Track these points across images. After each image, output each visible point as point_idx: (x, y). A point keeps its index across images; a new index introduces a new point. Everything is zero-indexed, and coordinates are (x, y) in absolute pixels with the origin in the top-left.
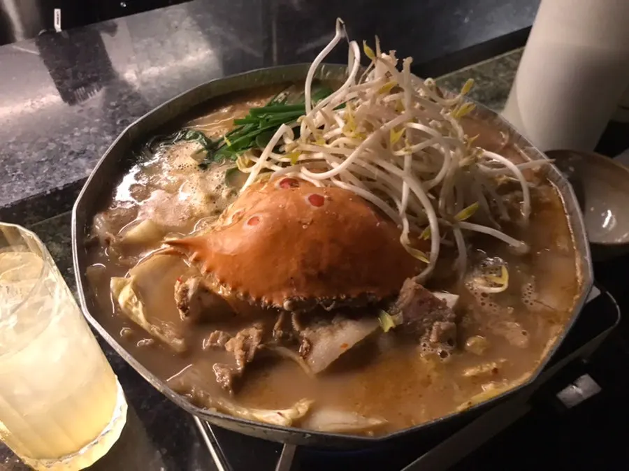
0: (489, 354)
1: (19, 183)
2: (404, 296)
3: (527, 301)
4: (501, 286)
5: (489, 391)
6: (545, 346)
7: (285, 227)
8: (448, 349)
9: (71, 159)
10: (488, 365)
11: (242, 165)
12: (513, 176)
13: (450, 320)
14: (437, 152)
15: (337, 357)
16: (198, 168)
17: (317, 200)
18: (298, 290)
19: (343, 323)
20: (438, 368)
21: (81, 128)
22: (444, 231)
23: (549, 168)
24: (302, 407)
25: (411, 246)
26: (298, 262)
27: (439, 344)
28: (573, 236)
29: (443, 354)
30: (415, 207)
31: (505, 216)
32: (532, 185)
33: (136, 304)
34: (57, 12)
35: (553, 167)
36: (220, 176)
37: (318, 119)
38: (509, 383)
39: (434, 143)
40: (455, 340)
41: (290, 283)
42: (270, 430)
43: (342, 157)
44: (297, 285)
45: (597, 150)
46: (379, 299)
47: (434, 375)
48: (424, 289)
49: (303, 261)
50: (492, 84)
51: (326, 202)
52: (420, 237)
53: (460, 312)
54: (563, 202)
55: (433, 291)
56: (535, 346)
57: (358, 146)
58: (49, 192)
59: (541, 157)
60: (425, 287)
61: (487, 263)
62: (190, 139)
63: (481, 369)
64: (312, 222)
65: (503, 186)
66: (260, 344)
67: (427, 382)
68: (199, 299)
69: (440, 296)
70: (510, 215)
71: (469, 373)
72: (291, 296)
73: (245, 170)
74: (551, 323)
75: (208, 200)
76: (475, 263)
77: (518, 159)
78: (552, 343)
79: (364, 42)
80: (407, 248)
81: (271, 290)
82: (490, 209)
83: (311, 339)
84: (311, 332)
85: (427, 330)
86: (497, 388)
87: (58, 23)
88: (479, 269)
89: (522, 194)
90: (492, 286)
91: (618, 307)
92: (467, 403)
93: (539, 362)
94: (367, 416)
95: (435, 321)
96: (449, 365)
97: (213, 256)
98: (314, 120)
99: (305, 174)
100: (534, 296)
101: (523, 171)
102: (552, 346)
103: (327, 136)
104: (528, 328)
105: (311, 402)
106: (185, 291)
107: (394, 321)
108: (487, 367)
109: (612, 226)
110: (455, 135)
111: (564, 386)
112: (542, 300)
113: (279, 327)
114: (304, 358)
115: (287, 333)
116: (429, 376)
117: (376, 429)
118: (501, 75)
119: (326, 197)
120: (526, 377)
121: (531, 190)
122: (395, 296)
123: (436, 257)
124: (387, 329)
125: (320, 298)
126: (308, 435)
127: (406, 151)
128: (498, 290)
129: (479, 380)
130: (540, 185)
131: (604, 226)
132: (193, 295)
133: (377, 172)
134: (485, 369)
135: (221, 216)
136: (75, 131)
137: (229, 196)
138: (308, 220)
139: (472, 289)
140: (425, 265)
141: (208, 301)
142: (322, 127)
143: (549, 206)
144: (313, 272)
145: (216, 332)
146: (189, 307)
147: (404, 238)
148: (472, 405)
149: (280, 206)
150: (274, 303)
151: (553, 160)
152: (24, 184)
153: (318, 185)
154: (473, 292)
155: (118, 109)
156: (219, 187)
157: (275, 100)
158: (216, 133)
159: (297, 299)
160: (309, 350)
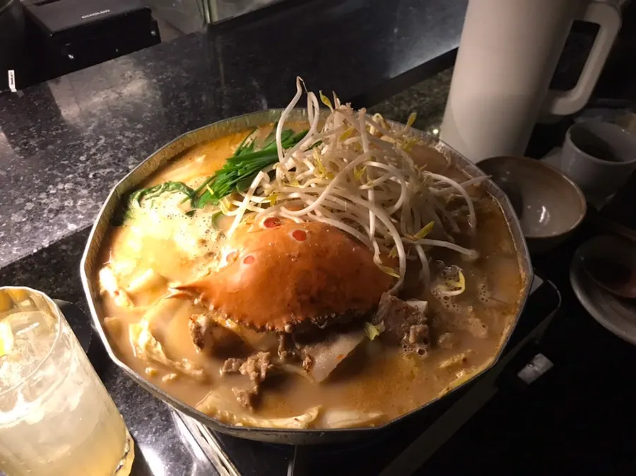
0: (458, 347)
1: (4, 245)
2: (383, 308)
3: (483, 299)
4: (460, 288)
5: (462, 377)
6: (502, 334)
7: (277, 263)
8: (424, 347)
9: (52, 216)
10: (458, 356)
11: (226, 209)
12: (459, 193)
13: (424, 323)
14: (395, 183)
15: (335, 366)
16: (186, 216)
17: (299, 235)
18: (295, 314)
20: (418, 364)
21: (55, 185)
22: (408, 248)
23: (488, 183)
24: (314, 413)
25: (383, 264)
26: (292, 292)
27: (417, 345)
28: (513, 239)
29: (421, 352)
30: (381, 231)
31: (457, 229)
32: (476, 199)
33: (156, 345)
34: (11, 73)
35: (491, 182)
36: (207, 221)
37: (290, 163)
38: (476, 368)
39: (391, 177)
40: (430, 339)
41: (288, 309)
42: (290, 433)
43: (315, 195)
44: (293, 311)
45: (526, 155)
46: (363, 313)
47: (416, 370)
48: (398, 299)
49: (296, 289)
50: (428, 99)
51: (308, 236)
52: (389, 256)
53: (431, 315)
54: (503, 212)
55: (405, 301)
56: (493, 335)
57: (328, 185)
58: (35, 251)
59: (480, 175)
60: (398, 297)
61: (446, 271)
62: (173, 189)
63: (453, 360)
64: (299, 256)
65: (451, 202)
66: (269, 364)
67: (411, 377)
68: (211, 333)
69: (412, 304)
70: (460, 227)
71: (445, 364)
72: (290, 321)
73: (229, 214)
74: (504, 314)
75: (201, 245)
76: (436, 272)
77: (461, 178)
78: (507, 331)
79: (320, 92)
80: (380, 267)
81: (272, 318)
82: (443, 223)
83: (311, 355)
84: (311, 348)
85: (406, 334)
86: (467, 374)
87: (12, 83)
88: (440, 276)
89: (468, 208)
90: (452, 290)
91: (558, 292)
92: (445, 389)
93: (499, 348)
94: (367, 411)
95: (411, 325)
96: (427, 360)
98: (286, 164)
99: (285, 212)
100: (488, 294)
101: (466, 188)
102: (507, 333)
103: (299, 177)
104: (486, 322)
105: (320, 406)
106: (198, 328)
107: (378, 330)
108: (458, 358)
109: (547, 220)
110: (407, 166)
111: (523, 366)
112: (494, 297)
113: (282, 348)
114: (308, 371)
115: (289, 352)
116: (412, 372)
117: (376, 421)
118: (436, 90)
119: (307, 231)
120: (490, 361)
121: (475, 203)
122: (375, 308)
123: (405, 271)
124: (372, 338)
125: (314, 319)
126: (323, 434)
127: (369, 185)
128: (458, 292)
129: (453, 369)
130: (482, 197)
131: (540, 221)
133: (345, 204)
134: (456, 360)
135: (215, 257)
136: (50, 189)
137: (218, 239)
138: (295, 253)
139: (437, 294)
140: (396, 280)
141: (218, 334)
142: (293, 170)
143: (492, 215)
144: (304, 297)
145: (229, 359)
146: (203, 342)
147: (377, 258)
148: (450, 390)
149: (270, 244)
150: (276, 328)
151: (490, 176)
152: (10, 246)
153: (297, 221)
154: (438, 297)
155: (88, 163)
156: (207, 232)
157: (244, 146)
158: (196, 182)
159: (296, 323)
160: (311, 364)
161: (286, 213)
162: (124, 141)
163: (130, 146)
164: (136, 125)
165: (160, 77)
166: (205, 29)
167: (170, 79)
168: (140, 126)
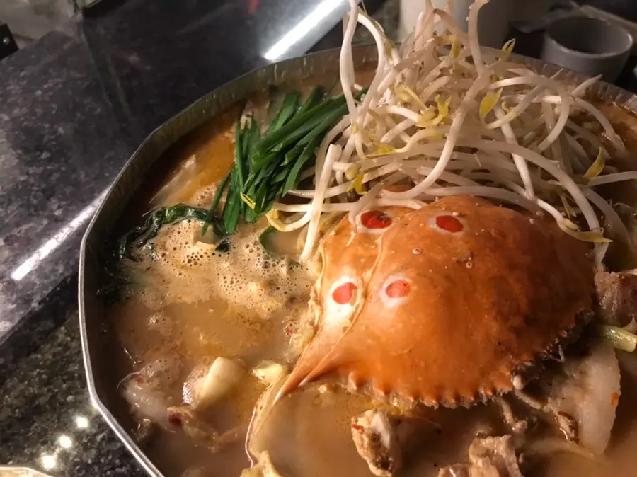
7: (448, 279)
15: (614, 416)
16: (217, 253)
17: (448, 223)
18: (515, 355)
19: (582, 366)
36: (255, 249)
41: (502, 350)
44: (509, 350)
49: (500, 313)
51: (463, 221)
62: (173, 218)
64: (473, 255)
72: (514, 368)
73: (288, 228)
75: (269, 290)
81: (484, 373)
83: (565, 411)
84: (559, 401)
97: (379, 367)
106: (375, 438)
119: (453, 214)
125: (545, 351)
132: (392, 439)
135: (311, 303)
138: (464, 254)
145: (443, 470)
146: (390, 459)
150: (498, 389)
156: (266, 266)
157: (242, 127)
158: (202, 197)
159: (524, 368)
160: (575, 427)
161: (391, 199)
162: (32, 180)
163: (43, 186)
164: (39, 156)
165: (45, 86)
166: (80, 16)
167: (60, 86)
168: (45, 155)
